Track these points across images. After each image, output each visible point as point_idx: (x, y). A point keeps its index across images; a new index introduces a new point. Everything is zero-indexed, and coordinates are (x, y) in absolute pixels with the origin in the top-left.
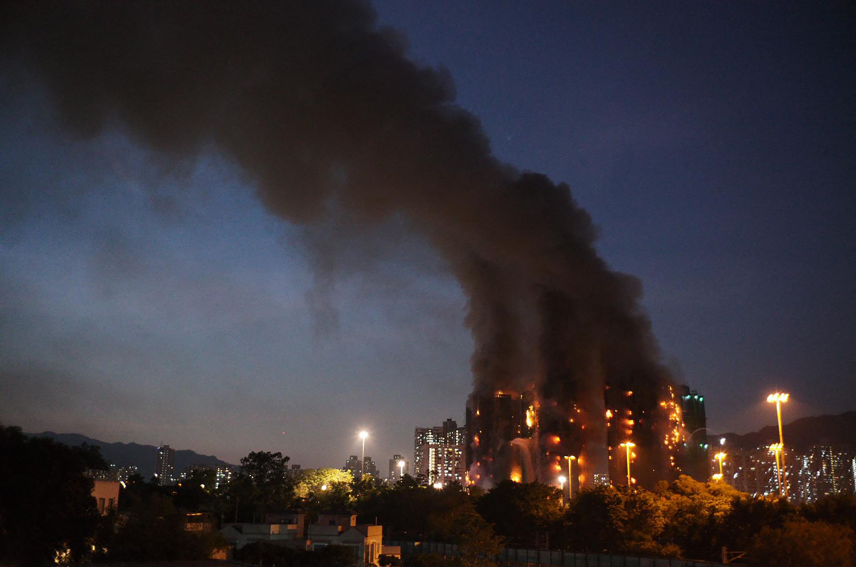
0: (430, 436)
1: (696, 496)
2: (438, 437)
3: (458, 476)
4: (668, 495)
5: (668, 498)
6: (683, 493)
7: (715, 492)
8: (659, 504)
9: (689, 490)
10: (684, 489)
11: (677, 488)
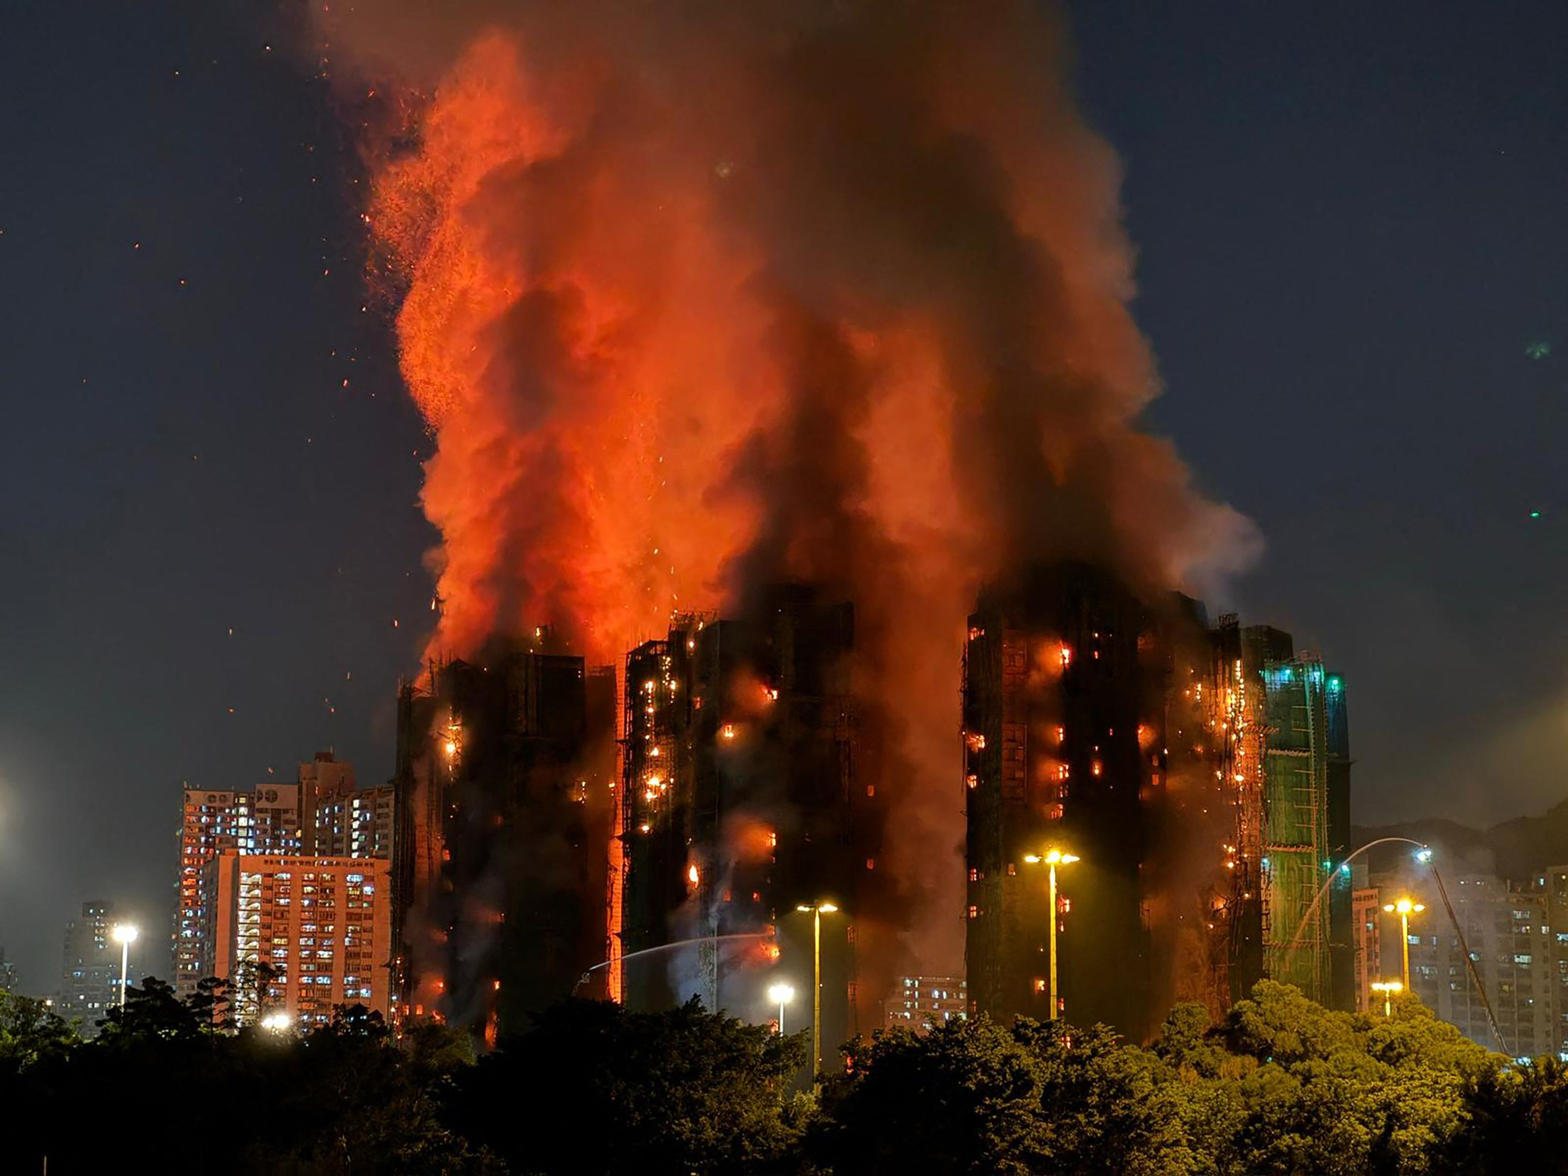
0: (243, 822)
1: (1316, 1065)
2: (275, 827)
3: (356, 986)
4: (1208, 1059)
5: (1207, 1073)
6: (1263, 1052)
7: (1390, 1047)
8: (1174, 1092)
9: (1289, 1041)
10: (1269, 1034)
11: (1243, 1030)
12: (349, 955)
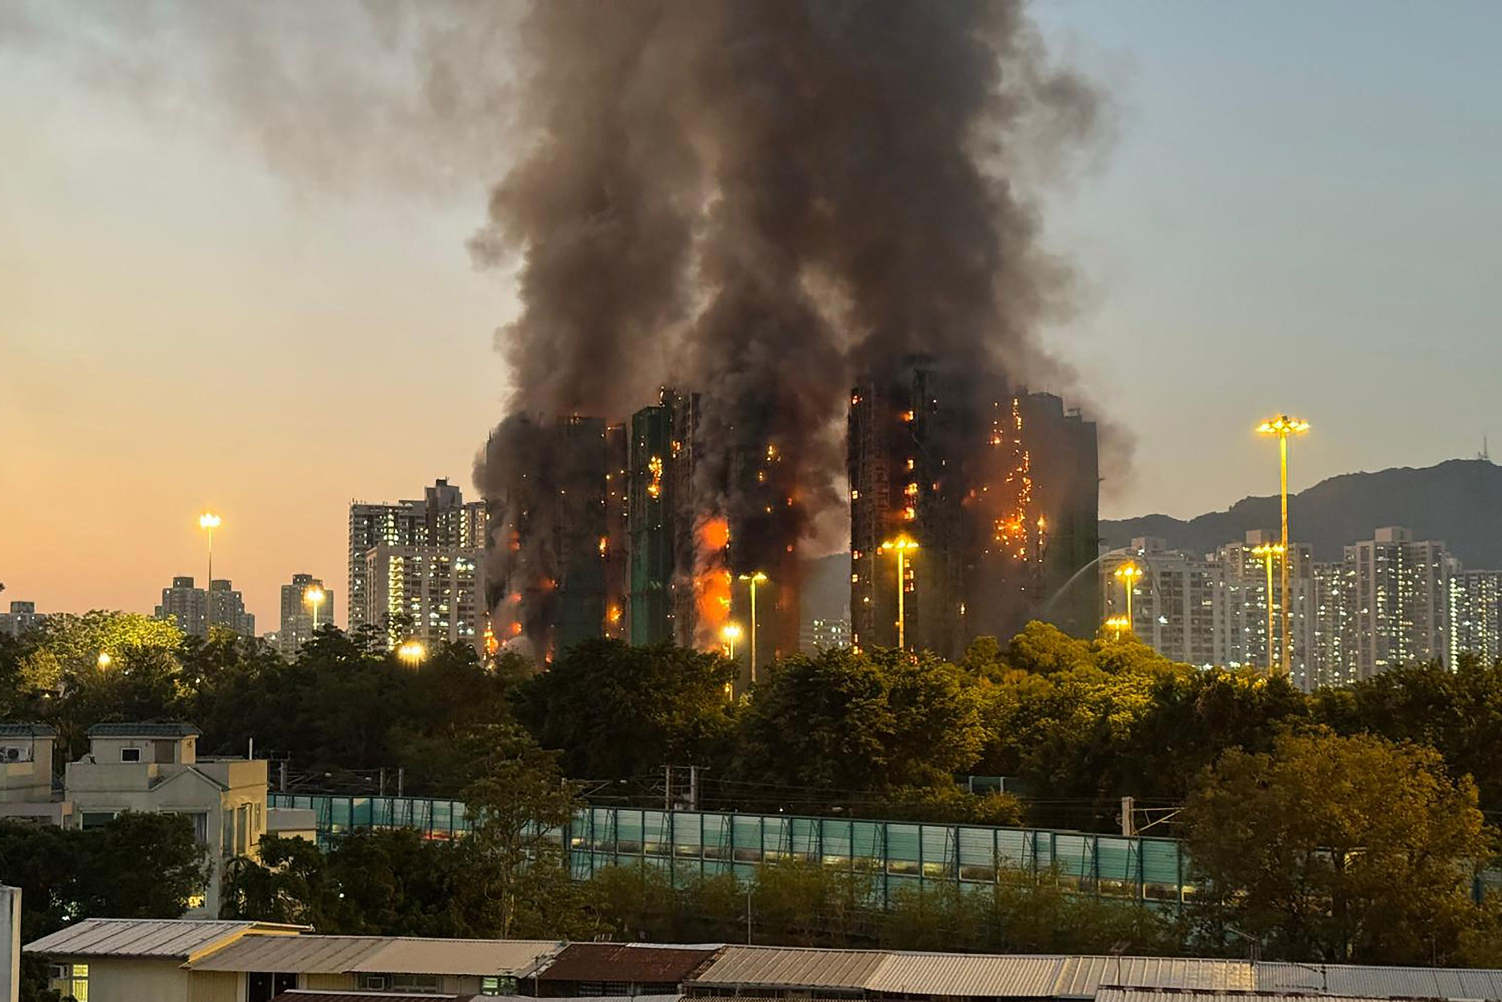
0: (391, 524)
1: (1064, 674)
2: (412, 527)
3: (464, 628)
4: (997, 671)
5: (997, 680)
6: (1032, 667)
7: (1111, 662)
8: (974, 693)
9: (1048, 659)
10: (1036, 655)
11: (1020, 653)
12: (460, 608)
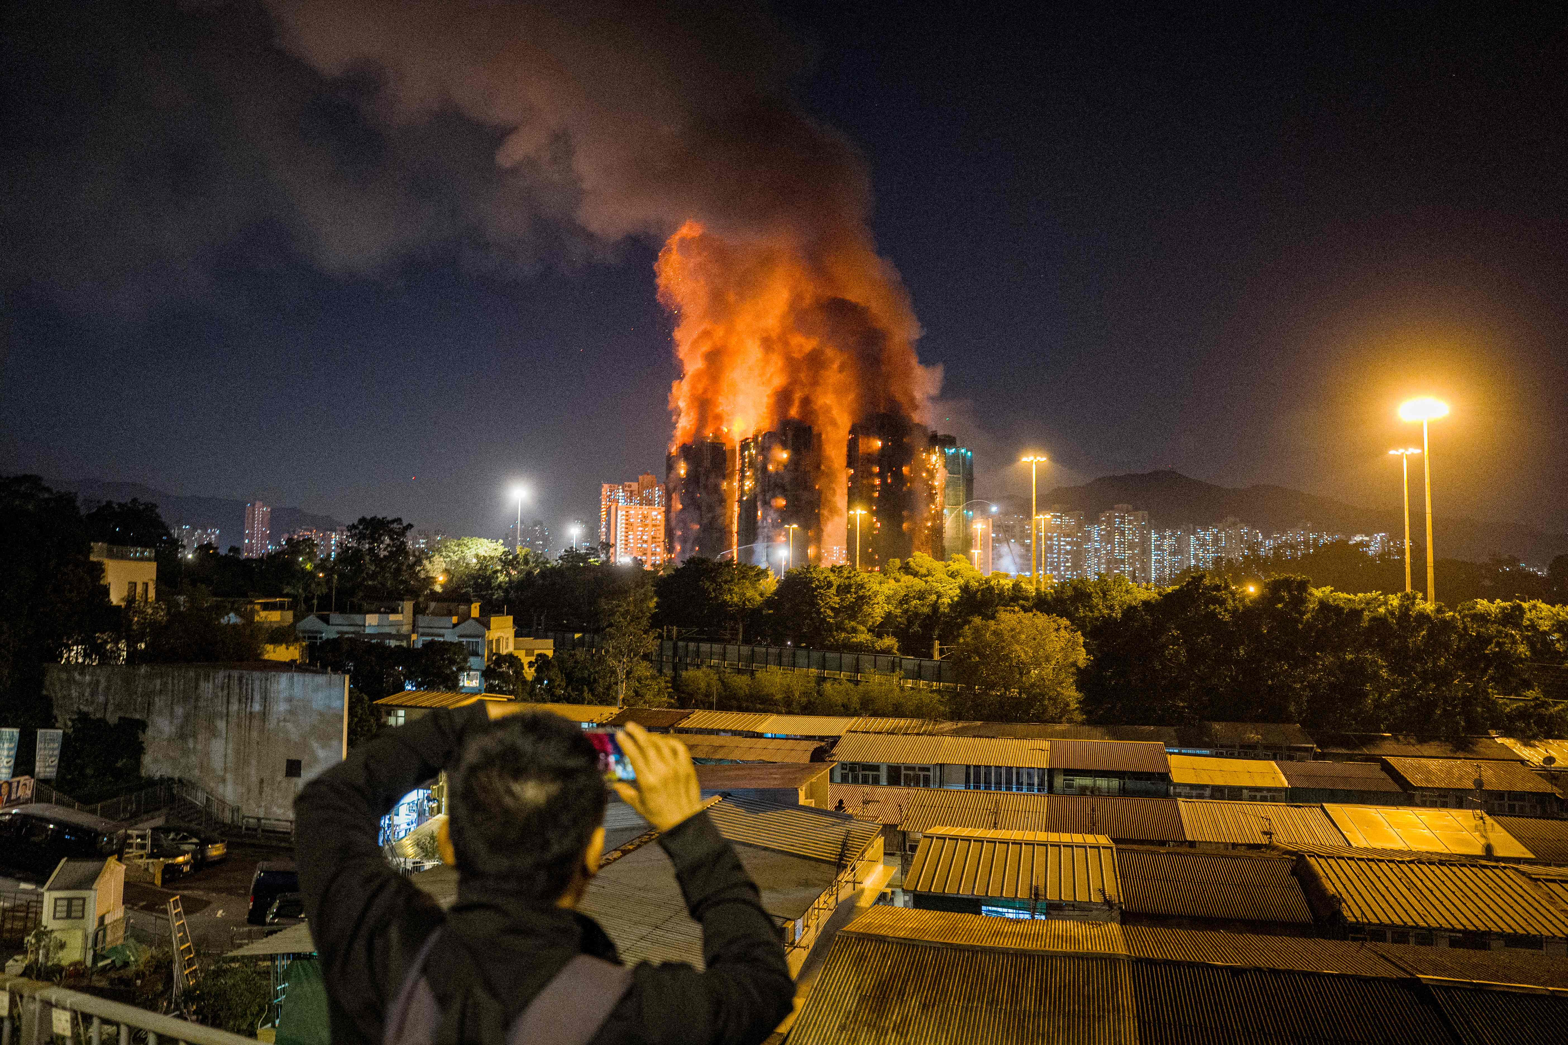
0: (621, 494)
1: (929, 578)
2: (631, 496)
3: (655, 547)
4: (898, 576)
5: (897, 581)
6: (915, 574)
7: (953, 573)
8: (885, 586)
9: (923, 571)
10: (918, 569)
11: (909, 568)
12: (653, 538)
